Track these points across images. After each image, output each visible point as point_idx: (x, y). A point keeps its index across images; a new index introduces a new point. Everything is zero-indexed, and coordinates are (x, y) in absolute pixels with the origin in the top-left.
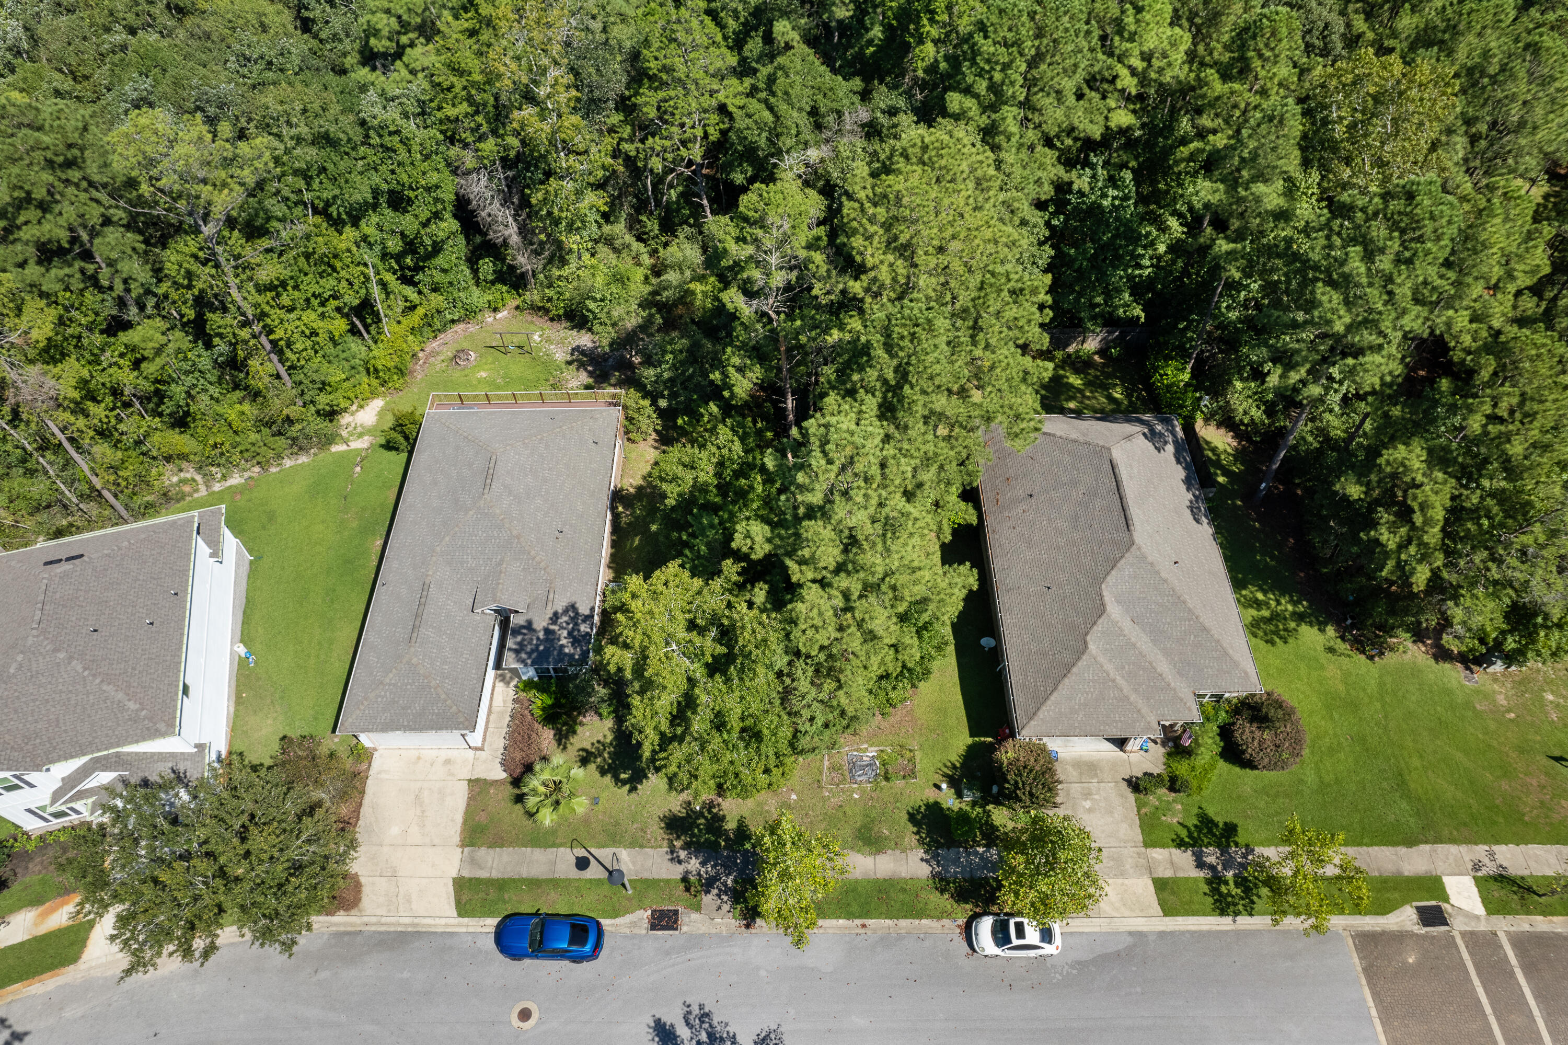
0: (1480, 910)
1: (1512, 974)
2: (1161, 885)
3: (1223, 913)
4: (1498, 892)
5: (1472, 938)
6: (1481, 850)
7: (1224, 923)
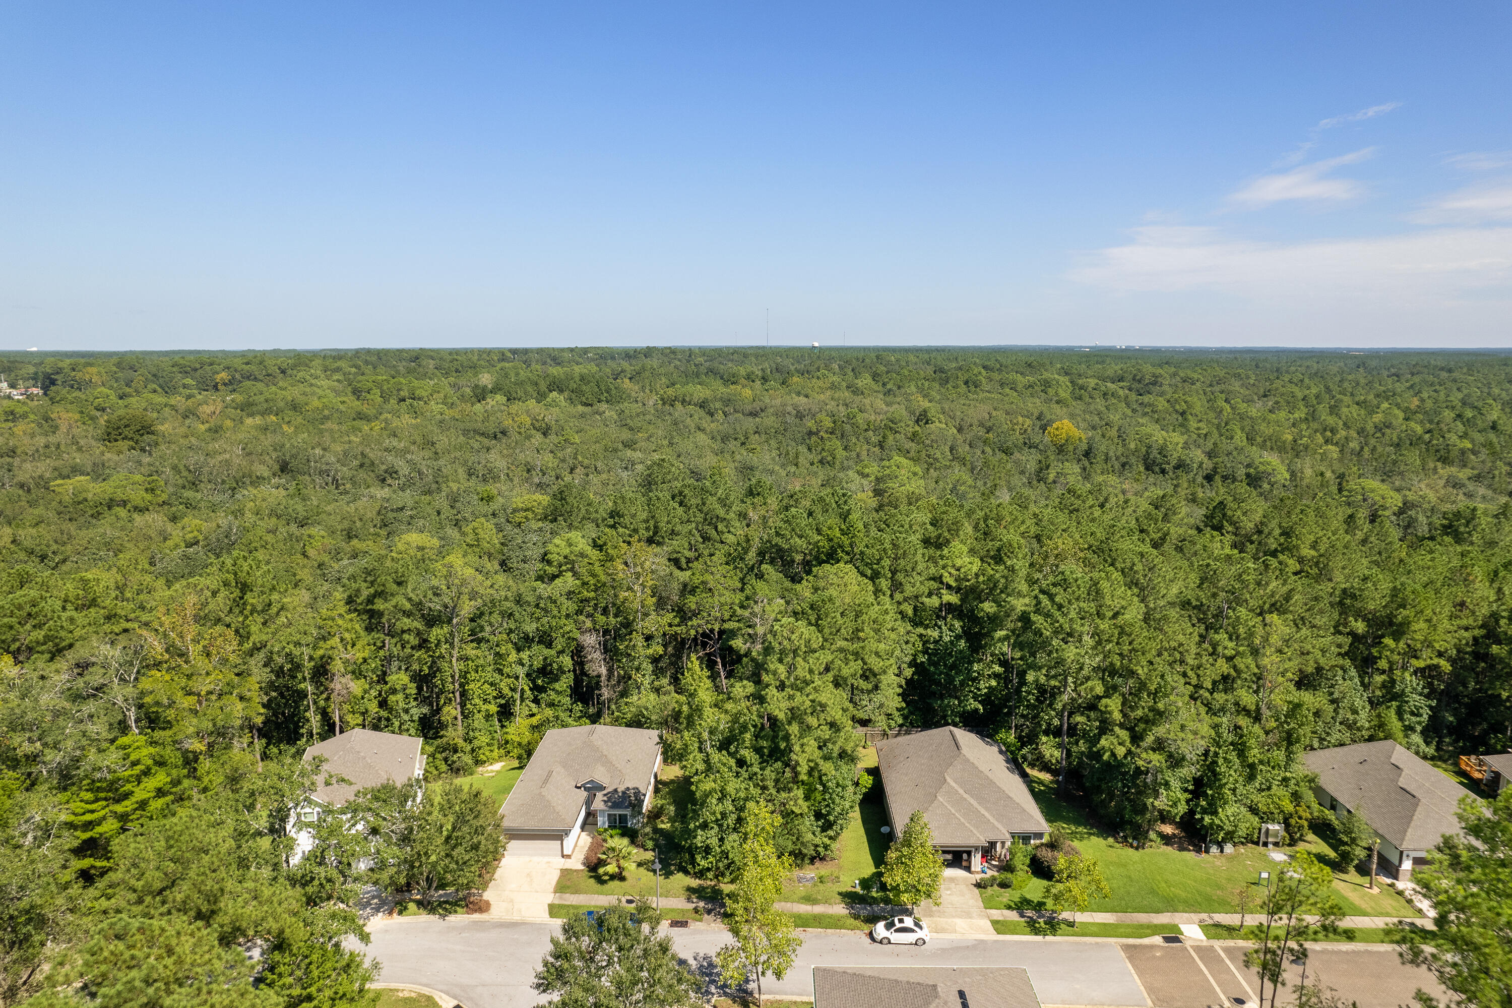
0: (1204, 938)
1: (1223, 960)
2: (995, 923)
3: (1036, 934)
4: (1213, 931)
5: (1198, 949)
6: (1204, 916)
7: (1039, 938)
